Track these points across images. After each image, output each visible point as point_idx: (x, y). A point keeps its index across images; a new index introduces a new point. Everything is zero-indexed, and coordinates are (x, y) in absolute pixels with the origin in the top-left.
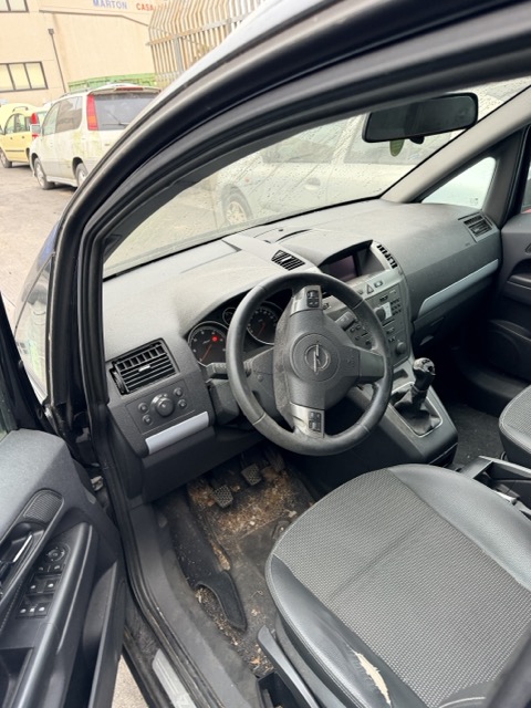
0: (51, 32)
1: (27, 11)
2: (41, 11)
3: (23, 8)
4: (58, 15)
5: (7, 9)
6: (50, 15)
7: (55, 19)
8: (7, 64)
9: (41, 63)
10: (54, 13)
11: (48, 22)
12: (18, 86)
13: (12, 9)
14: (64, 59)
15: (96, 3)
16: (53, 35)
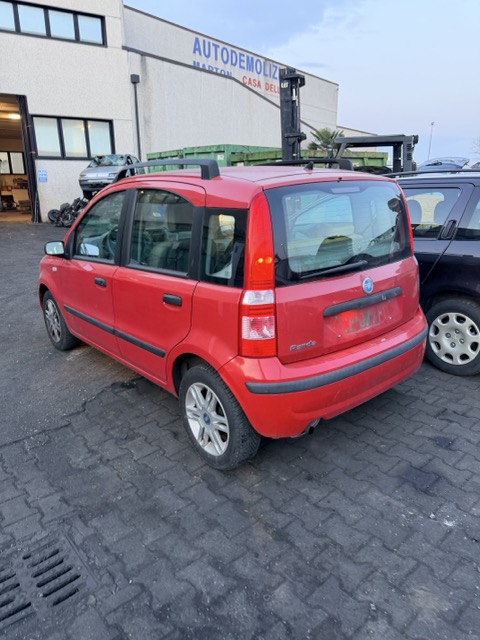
0: (135, 80)
1: (104, 44)
2: (124, 48)
3: (99, 40)
6: (138, 56)
7: (143, 64)
8: (59, 119)
9: (110, 122)
10: (143, 54)
11: (133, 64)
12: (69, 151)
13: (82, 37)
14: (147, 122)
15: (196, 64)
16: (137, 85)
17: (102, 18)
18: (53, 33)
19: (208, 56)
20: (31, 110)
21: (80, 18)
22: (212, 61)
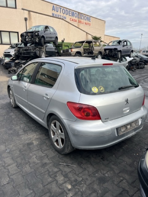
0: (26, 19)
1: (16, 8)
2: (23, 9)
4: (31, 13)
5: (5, 5)
6: (27, 12)
7: (29, 14)
8: (0, 32)
9: (18, 33)
10: (29, 11)
11: (26, 15)
12: (4, 42)
15: (53, 14)
16: (27, 21)
22: (59, 13)
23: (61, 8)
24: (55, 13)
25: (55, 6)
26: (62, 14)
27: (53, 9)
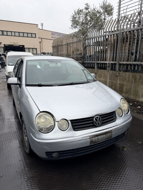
0: (40, 42)
1: (36, 37)
2: (39, 38)
3: (35, 37)
4: (42, 39)
5: (31, 37)
6: (41, 39)
7: (42, 40)
8: (29, 48)
9: (36, 49)
10: (42, 38)
11: (40, 40)
14: (42, 48)
15: (52, 37)
16: (41, 43)
17: (35, 34)
18: (28, 36)
19: (54, 35)
20: (25, 47)
21: (32, 34)
22: (55, 36)
23: (56, 33)
24: (53, 36)
25: (53, 32)
26: (57, 36)
27: (52, 34)
